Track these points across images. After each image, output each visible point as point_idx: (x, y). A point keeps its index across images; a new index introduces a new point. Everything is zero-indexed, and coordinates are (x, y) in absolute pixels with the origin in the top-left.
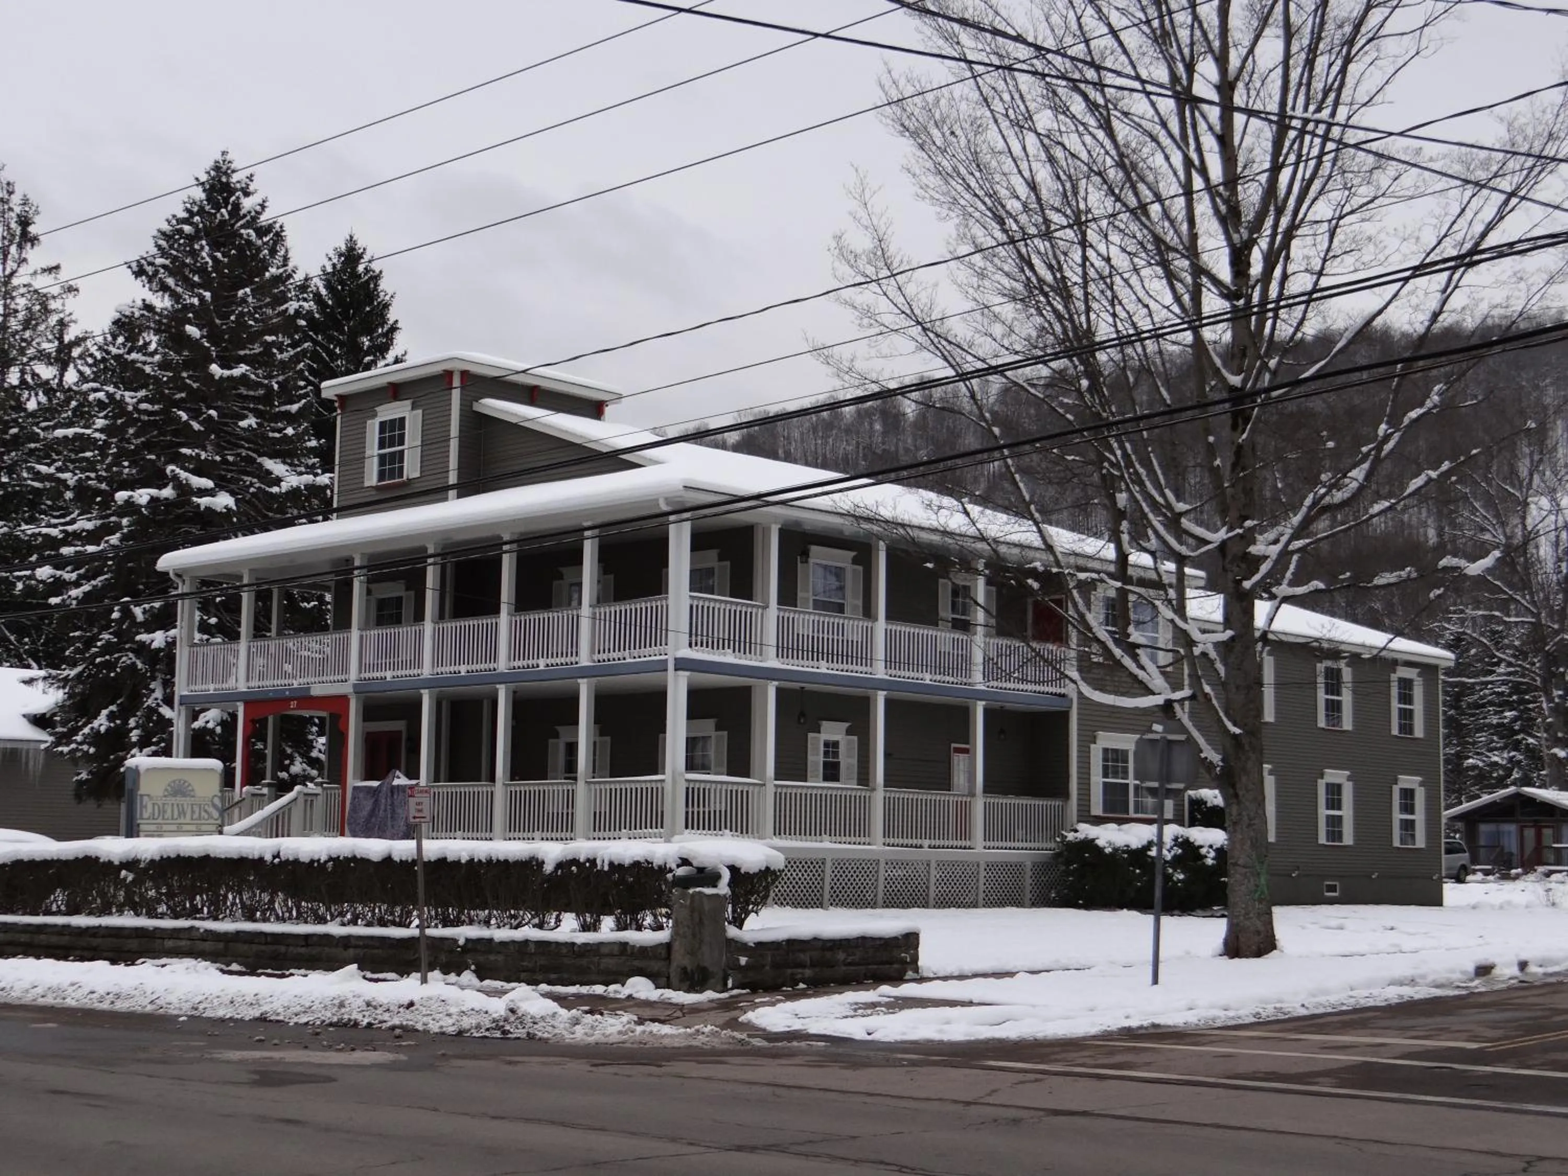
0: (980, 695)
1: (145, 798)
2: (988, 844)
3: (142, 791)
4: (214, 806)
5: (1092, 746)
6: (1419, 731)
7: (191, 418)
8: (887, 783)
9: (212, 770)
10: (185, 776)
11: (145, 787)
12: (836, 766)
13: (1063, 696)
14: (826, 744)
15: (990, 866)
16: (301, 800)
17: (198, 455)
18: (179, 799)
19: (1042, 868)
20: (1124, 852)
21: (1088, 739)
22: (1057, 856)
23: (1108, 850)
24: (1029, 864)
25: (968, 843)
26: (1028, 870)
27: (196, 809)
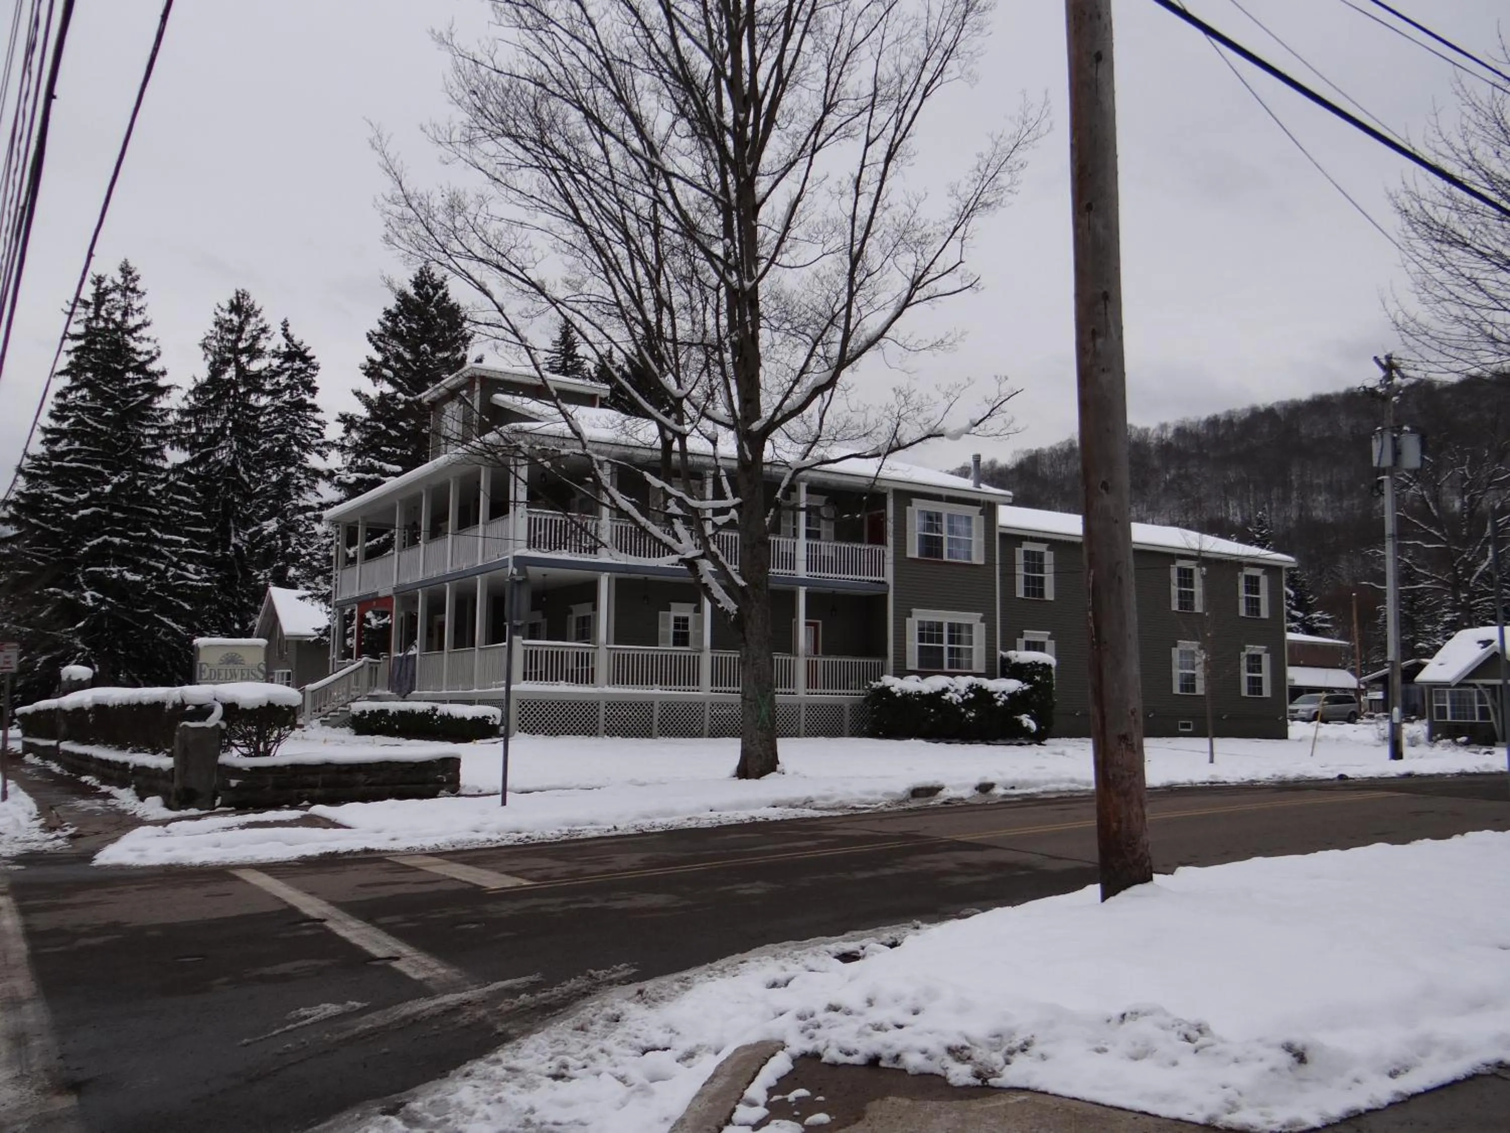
0: (803, 582)
1: (204, 666)
2: (811, 691)
3: (201, 661)
4: (260, 670)
5: (908, 620)
6: (1265, 613)
7: (388, 427)
8: (714, 646)
9: (258, 646)
10: (237, 651)
11: (203, 658)
12: (686, 635)
13: (883, 582)
14: (677, 619)
15: (809, 707)
16: (367, 666)
17: (395, 452)
18: (231, 666)
19: (856, 709)
20: (915, 696)
21: (903, 614)
22: (865, 700)
23: (899, 695)
24: (847, 705)
25: (792, 690)
26: (847, 710)
27: (246, 673)
